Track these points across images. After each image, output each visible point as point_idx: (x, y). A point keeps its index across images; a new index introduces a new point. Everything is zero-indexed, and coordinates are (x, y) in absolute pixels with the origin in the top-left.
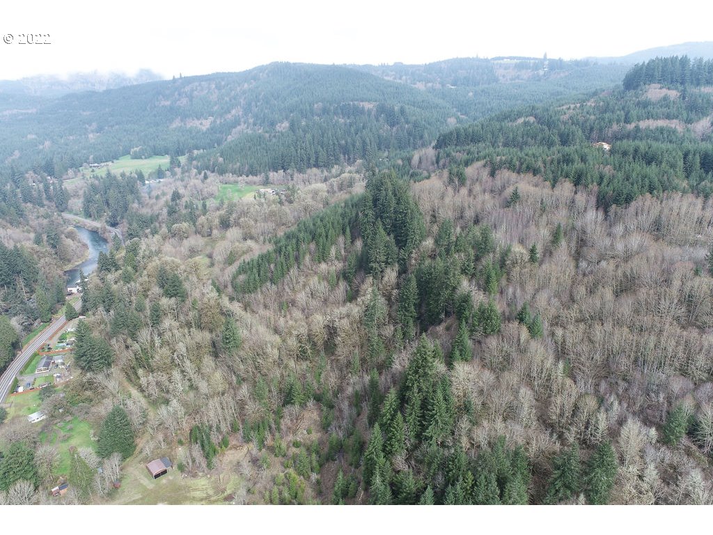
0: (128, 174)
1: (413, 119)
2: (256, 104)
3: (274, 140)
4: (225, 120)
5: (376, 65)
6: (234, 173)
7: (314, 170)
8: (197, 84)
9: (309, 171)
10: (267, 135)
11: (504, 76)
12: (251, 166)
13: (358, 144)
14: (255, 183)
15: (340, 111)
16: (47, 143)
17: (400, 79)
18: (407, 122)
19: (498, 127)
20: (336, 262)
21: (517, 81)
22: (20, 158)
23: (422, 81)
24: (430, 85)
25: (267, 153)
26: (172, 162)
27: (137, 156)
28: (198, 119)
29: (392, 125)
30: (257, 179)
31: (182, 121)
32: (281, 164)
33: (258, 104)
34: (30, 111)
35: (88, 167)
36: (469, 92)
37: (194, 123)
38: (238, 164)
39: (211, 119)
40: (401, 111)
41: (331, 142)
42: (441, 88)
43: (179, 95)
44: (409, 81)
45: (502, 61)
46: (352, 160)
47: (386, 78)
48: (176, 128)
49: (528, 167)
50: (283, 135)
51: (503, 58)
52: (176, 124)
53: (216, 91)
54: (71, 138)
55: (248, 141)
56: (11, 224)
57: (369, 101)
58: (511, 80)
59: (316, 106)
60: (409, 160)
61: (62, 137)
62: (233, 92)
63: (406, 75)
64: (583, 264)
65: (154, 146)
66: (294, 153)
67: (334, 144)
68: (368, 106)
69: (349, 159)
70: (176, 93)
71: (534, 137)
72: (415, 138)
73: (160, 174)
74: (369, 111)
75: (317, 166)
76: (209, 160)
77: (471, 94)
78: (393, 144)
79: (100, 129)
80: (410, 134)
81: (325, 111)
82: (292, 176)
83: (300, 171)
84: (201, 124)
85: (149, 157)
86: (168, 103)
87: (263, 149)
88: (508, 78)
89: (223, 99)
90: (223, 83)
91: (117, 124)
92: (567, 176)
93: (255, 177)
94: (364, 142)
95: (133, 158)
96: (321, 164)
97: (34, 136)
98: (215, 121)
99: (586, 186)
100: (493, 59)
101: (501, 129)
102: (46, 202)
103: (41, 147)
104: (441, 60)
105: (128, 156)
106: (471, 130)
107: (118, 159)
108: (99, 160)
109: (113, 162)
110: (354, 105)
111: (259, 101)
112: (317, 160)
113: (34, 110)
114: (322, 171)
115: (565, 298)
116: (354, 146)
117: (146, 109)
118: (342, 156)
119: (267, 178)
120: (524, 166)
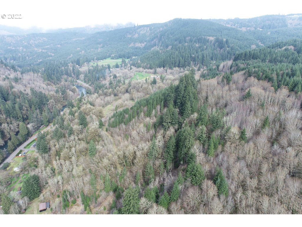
0: (104, 66)
1: (231, 45)
2: (164, 37)
3: (163, 54)
4: (151, 43)
5: (226, 19)
6: (143, 68)
7: (177, 68)
8: (143, 28)
9: (174, 69)
10: (161, 51)
11: (291, 24)
12: (151, 65)
13: (200, 57)
14: (150, 73)
15: (197, 41)
16: (83, 52)
17: (234, 26)
18: (228, 47)
19: (269, 51)
20: (154, 118)
21: (298, 26)
22: (72, 57)
23: (245, 27)
24: (249, 28)
25: (158, 59)
26: (122, 62)
27: (112, 58)
28: (140, 43)
29: (221, 48)
30: (152, 71)
31: (134, 44)
32: (163, 65)
33: (165, 37)
34: (82, 39)
35: (93, 62)
36: (268, 32)
37: (138, 45)
38: (145, 64)
39: (145, 43)
40: (226, 41)
41: (187, 55)
42: (254, 30)
43: (135, 33)
44: (238, 27)
45: (292, 16)
46: (196, 64)
47: (227, 25)
48: (131, 47)
49: (266, 77)
50: (167, 51)
51: (293, 15)
52: (132, 45)
53: (149, 31)
54: (92, 50)
55: (152, 54)
56: (54, 83)
57: (213, 36)
58: (295, 26)
59: (187, 38)
60: (218, 66)
61: (89, 50)
62: (156, 32)
63: (238, 23)
64: (276, 147)
65: (120, 54)
66: (169, 60)
67: (188, 56)
68: (212, 39)
69: (195, 64)
70: (134, 32)
71: (287, 58)
72: (231, 55)
73: (117, 66)
74: (211, 41)
75: (179, 66)
76: (135, 61)
77: (269, 33)
78: (219, 57)
79: (103, 47)
80: (228, 53)
81: (191, 41)
82: (166, 71)
83: (171, 68)
84: (141, 45)
85: (118, 58)
86: (130, 36)
87: (157, 57)
88: (293, 25)
89: (151, 35)
90: (153, 28)
91: (109, 45)
92: (287, 85)
93: (151, 70)
94: (203, 56)
95: (111, 59)
96: (181, 66)
97: (80, 49)
98: (147, 44)
99: (296, 93)
100: (288, 15)
101: (270, 52)
102: (73, 75)
103: (80, 53)
104: (258, 16)
105: (110, 58)
106: (253, 52)
107: (106, 59)
108: (98, 59)
109: (103, 60)
110: (204, 38)
111: (165, 36)
112: (179, 64)
113: (84, 38)
114: (180, 69)
115: (254, 169)
116: (198, 57)
117: (122, 38)
118: (192, 62)
119: (155, 71)
120: (264, 76)
